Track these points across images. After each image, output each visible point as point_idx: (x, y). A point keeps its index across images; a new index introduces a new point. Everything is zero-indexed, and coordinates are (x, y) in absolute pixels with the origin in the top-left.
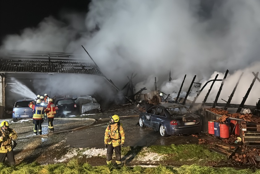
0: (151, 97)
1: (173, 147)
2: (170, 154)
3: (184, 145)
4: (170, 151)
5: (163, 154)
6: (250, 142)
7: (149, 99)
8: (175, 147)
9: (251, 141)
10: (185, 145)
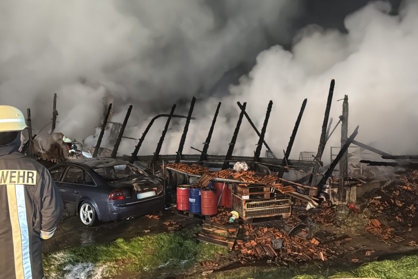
0: (47, 147)
1: (122, 245)
2: (120, 260)
3: (142, 237)
4: (119, 254)
5: (104, 263)
6: (253, 217)
7: (42, 151)
8: (127, 245)
9: (256, 215)
10: (145, 237)
